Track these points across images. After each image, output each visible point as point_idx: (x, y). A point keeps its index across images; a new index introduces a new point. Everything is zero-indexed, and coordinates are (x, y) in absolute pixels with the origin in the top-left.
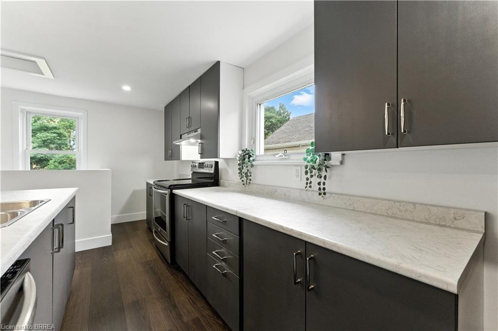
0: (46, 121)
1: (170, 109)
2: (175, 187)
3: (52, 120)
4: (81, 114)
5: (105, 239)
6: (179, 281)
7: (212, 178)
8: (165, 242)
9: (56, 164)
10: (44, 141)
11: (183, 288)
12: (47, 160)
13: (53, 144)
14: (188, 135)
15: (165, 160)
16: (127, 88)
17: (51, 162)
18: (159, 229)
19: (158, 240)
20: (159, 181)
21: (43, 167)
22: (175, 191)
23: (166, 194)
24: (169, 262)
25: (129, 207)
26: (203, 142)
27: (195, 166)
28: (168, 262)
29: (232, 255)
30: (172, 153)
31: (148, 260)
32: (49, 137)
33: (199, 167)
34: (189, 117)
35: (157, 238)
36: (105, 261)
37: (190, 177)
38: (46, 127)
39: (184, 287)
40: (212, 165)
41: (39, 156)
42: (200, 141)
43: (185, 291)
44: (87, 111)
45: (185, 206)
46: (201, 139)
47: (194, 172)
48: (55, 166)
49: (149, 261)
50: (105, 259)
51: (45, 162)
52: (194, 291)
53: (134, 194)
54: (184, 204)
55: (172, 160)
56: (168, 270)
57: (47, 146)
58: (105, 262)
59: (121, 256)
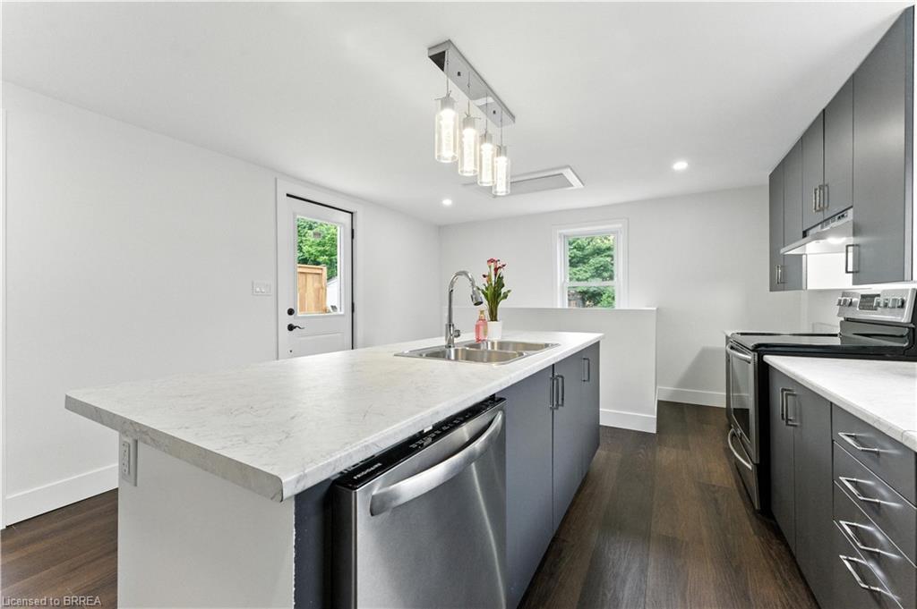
0: (599, 241)
1: (779, 177)
2: (772, 349)
3: (606, 238)
4: (620, 225)
5: (644, 420)
6: (771, 555)
7: (902, 336)
8: (749, 463)
9: (610, 299)
10: (597, 269)
11: (778, 574)
12: (600, 295)
13: (606, 271)
14: (822, 227)
15: (771, 290)
16: (680, 166)
17: (604, 297)
18: (739, 432)
19: (735, 453)
20: (742, 334)
21: (595, 305)
22: (769, 359)
23: (749, 363)
24: (757, 507)
25: (694, 375)
26: (858, 240)
27: (851, 304)
28: (754, 508)
29: (899, 554)
30: (785, 275)
31: (713, 483)
32: (602, 263)
33: (862, 307)
34: (822, 187)
35: (734, 451)
36: (640, 453)
37: (838, 331)
38: (599, 249)
39: (780, 573)
40: (903, 302)
41: (591, 290)
42: (851, 240)
43: (780, 582)
44: (628, 219)
45: (785, 392)
46: (855, 234)
47: (847, 320)
48: (609, 303)
49: (714, 486)
50: (642, 451)
51: (598, 298)
52: (805, 597)
53: (705, 355)
54: (783, 390)
55: (784, 290)
56: (750, 521)
57: (599, 275)
58: (640, 455)
59: (667, 456)
